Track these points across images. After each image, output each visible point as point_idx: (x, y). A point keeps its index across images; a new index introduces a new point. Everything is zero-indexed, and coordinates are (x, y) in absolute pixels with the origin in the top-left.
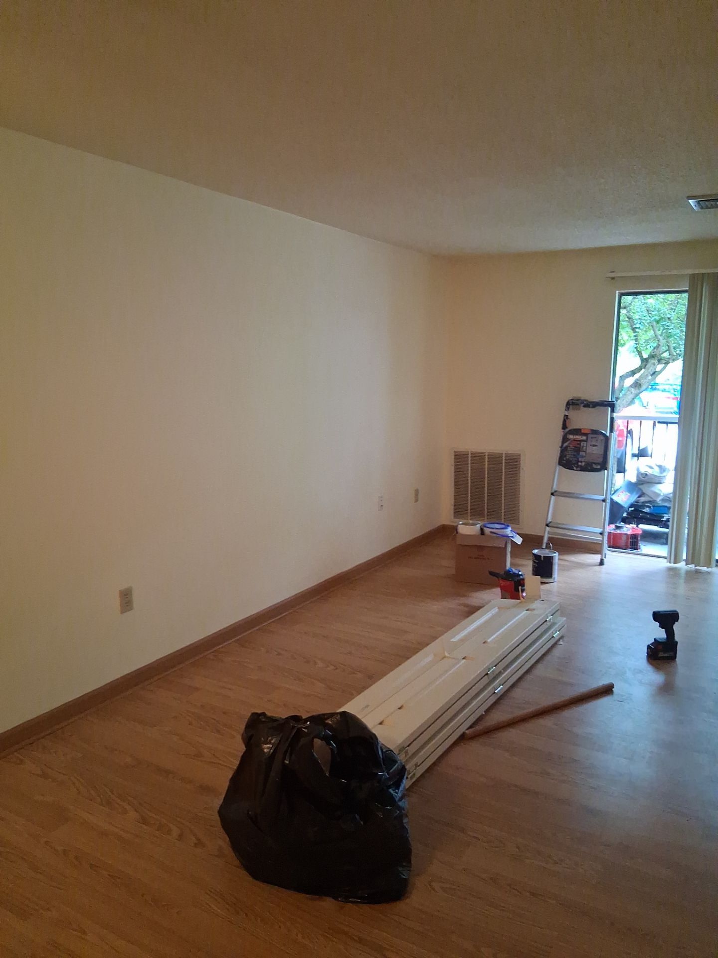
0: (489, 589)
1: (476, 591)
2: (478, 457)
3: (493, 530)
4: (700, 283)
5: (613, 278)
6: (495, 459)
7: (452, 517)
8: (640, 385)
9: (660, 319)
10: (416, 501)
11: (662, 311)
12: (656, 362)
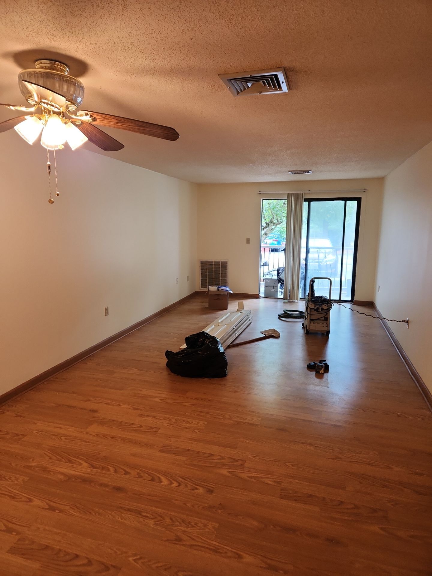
0: (222, 311)
1: (217, 311)
2: (210, 263)
3: (222, 289)
4: (291, 197)
5: (260, 194)
6: (217, 263)
7: (200, 287)
8: (267, 234)
9: (274, 208)
10: (188, 281)
11: (275, 204)
12: (273, 224)
